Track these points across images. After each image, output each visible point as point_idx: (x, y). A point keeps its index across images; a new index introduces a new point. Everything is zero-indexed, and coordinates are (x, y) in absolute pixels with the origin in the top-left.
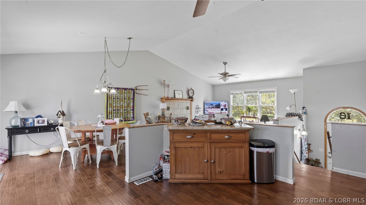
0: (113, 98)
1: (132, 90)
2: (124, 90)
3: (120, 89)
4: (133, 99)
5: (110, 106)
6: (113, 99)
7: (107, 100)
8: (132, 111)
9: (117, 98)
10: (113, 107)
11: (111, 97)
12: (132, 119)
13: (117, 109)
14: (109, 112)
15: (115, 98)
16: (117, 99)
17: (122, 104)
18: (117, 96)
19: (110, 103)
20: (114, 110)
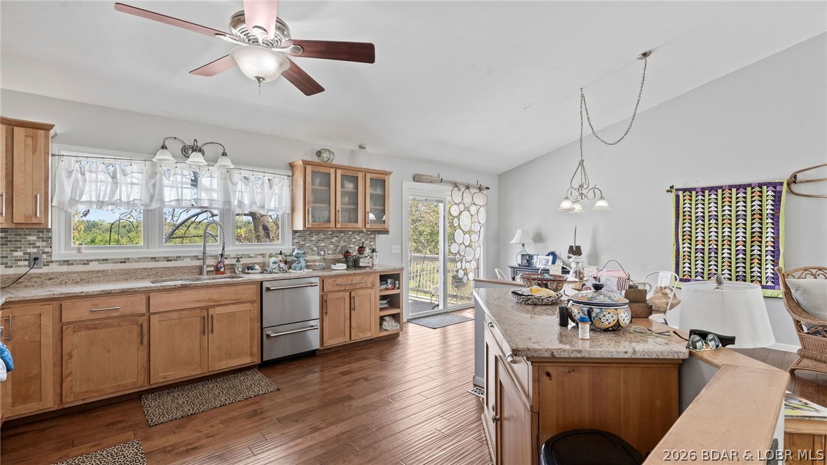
0: (697, 217)
1: (771, 188)
2: (734, 190)
3: (720, 191)
4: (775, 217)
5: (683, 240)
6: (697, 221)
7: (677, 224)
8: (769, 257)
9: (710, 216)
10: (697, 241)
11: (690, 216)
12: (770, 284)
13: (710, 249)
14: (684, 256)
15: (703, 217)
16: (710, 220)
17: (727, 234)
18: (709, 212)
19: (684, 232)
20: (696, 249)
